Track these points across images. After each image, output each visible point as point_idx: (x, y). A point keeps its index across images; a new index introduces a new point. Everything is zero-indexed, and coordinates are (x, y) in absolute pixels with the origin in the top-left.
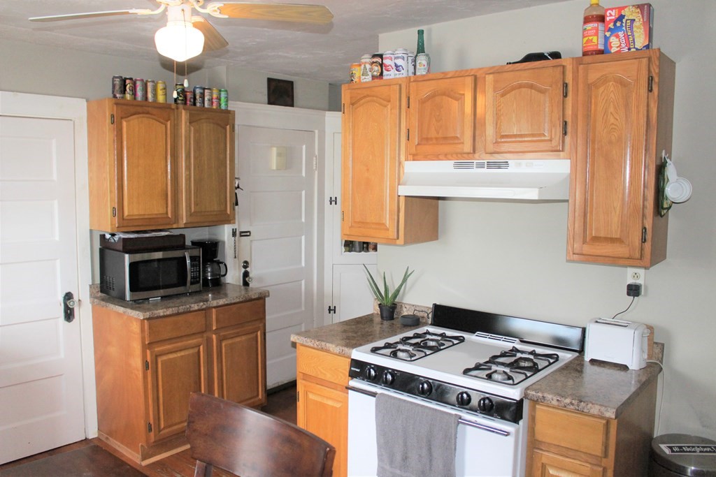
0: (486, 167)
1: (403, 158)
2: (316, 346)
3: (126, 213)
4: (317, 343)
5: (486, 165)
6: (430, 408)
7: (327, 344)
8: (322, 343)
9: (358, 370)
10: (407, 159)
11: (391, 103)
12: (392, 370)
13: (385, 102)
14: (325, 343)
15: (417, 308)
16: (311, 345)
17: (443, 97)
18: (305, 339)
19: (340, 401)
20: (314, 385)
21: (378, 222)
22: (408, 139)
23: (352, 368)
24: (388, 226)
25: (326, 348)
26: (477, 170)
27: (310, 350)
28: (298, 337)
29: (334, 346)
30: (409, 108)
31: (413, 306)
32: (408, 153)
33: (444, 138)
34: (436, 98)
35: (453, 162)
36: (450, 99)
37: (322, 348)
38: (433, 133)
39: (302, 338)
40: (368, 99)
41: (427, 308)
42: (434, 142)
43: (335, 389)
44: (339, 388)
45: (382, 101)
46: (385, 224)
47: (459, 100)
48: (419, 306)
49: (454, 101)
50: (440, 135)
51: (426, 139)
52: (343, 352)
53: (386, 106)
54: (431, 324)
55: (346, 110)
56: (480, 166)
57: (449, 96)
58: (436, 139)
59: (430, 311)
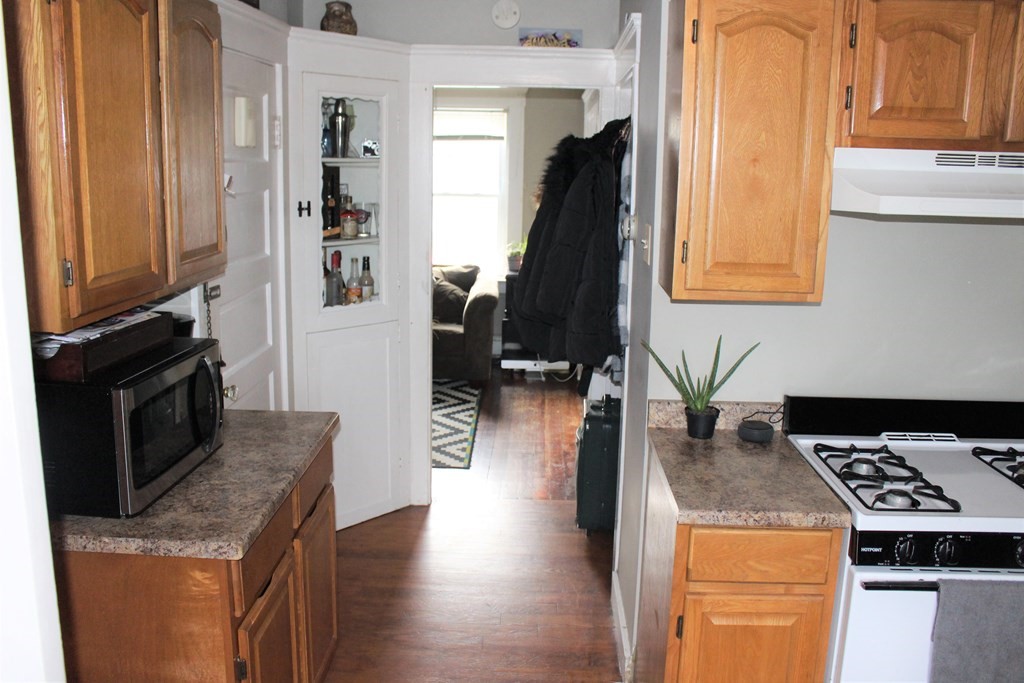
0: (997, 164)
1: (830, 141)
2: (751, 522)
4: (756, 517)
5: (997, 161)
7: (782, 514)
8: (768, 514)
9: (880, 550)
10: (839, 144)
11: (815, 32)
12: (956, 535)
13: (801, 30)
14: (775, 514)
15: (748, 408)
16: (740, 523)
17: (933, 34)
18: (720, 515)
19: (796, 614)
20: (734, 597)
21: (774, 262)
22: (848, 106)
23: (863, 550)
24: (800, 268)
25: (779, 523)
26: (979, 170)
27: (725, 532)
28: (701, 514)
29: (801, 515)
30: (852, 46)
31: (738, 404)
32: (845, 133)
33: (928, 110)
34: (919, 35)
35: (935, 153)
36: (945, 39)
37: (769, 525)
38: (906, 99)
39: (712, 513)
40: (758, 17)
41: (766, 404)
42: (904, 115)
43: (785, 594)
44: (798, 589)
45: (793, 26)
46: (789, 266)
47: (962, 42)
48: (749, 403)
49: (951, 42)
50: (921, 103)
51: (889, 110)
52: (825, 523)
53: (803, 37)
54: (787, 432)
55: (704, 35)
56: (990, 162)
57: (943, 32)
58: (911, 109)
59: (774, 410)
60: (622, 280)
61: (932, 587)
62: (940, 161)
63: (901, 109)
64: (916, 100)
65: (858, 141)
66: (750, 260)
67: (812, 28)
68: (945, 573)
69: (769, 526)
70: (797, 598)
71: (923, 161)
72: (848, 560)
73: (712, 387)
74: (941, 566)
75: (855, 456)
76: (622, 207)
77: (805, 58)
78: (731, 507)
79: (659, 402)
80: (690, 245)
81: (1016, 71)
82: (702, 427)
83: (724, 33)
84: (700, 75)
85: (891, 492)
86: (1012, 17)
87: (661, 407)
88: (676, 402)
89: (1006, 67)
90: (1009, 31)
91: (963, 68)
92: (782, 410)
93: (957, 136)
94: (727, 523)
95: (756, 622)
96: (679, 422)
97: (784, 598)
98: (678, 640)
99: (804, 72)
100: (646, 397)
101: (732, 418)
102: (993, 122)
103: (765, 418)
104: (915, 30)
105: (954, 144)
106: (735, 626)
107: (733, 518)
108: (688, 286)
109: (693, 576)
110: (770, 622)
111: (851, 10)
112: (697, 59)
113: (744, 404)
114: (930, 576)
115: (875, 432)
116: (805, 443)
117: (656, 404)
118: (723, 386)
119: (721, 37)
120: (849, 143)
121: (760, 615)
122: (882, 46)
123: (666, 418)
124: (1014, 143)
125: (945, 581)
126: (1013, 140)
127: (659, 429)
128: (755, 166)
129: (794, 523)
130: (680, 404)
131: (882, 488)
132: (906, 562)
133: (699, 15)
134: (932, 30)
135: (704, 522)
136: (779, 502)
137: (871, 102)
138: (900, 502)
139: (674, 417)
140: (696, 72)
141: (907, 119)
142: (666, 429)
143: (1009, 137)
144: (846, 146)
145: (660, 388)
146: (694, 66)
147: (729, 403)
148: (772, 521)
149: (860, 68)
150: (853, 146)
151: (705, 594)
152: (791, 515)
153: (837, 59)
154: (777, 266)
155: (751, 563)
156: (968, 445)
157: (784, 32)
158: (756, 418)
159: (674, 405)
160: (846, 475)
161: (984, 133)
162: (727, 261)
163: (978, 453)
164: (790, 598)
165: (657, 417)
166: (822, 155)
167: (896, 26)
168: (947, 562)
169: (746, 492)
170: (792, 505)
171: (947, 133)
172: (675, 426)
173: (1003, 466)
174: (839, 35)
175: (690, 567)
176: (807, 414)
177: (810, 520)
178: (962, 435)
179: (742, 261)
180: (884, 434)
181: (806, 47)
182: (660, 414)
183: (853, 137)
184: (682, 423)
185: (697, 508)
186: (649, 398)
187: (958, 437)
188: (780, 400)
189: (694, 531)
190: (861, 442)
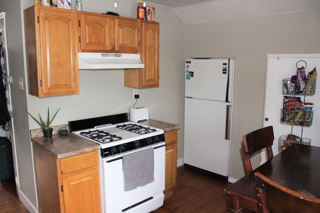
0: (114, 56)
1: (77, 51)
2: (77, 153)
4: (78, 152)
6: (139, 151)
7: (84, 149)
8: (80, 150)
9: (108, 152)
10: (79, 52)
11: (71, 22)
12: (123, 144)
13: (67, 21)
14: (82, 150)
15: (59, 127)
16: (74, 154)
17: (98, 24)
18: (69, 154)
19: (91, 175)
20: (74, 176)
21: (66, 84)
22: (80, 42)
23: (105, 153)
24: (73, 85)
25: (84, 152)
26: (110, 57)
27: (70, 158)
28: (64, 154)
29: (88, 148)
30: (80, 26)
31: (56, 126)
32: (80, 49)
33: (99, 43)
34: (95, 24)
35: (101, 54)
36: (101, 26)
38: (93, 40)
39: (66, 153)
40: (56, 17)
41: (64, 125)
42: (93, 44)
43: (87, 171)
44: (90, 169)
45: (65, 20)
46: (70, 85)
47: (104, 27)
48: (59, 126)
49: (102, 27)
50: (97, 41)
51: (90, 43)
52: (94, 149)
53: (68, 23)
54: (71, 131)
55: (41, 21)
56: (112, 56)
57: (100, 24)
58: (95, 43)
59: (66, 126)
60: (7, 97)
61: (121, 158)
62: (102, 55)
63: (92, 43)
64: (96, 40)
65: (83, 51)
66: (60, 84)
67: (70, 21)
69: (81, 153)
70: (91, 171)
71: (98, 56)
72: (101, 157)
73: (49, 123)
74: (122, 153)
75: (92, 133)
76: (3, 74)
77: (69, 28)
78: (70, 151)
79: (34, 130)
80: (43, 81)
81: (116, 34)
82: (48, 135)
83: (46, 20)
84: (41, 32)
85: (106, 139)
86: (113, 22)
87: (34, 131)
88: (39, 129)
89: (113, 33)
90: (113, 25)
91: (105, 33)
92: (68, 125)
93: (106, 50)
94: (71, 155)
95: (82, 180)
96: (40, 135)
97: (87, 172)
98: (62, 192)
99: (69, 33)
100: (29, 129)
101: (55, 130)
102: (112, 46)
103: (64, 129)
104: (94, 23)
105: (105, 51)
106: (76, 183)
107: (72, 154)
108: (44, 93)
109: (64, 173)
110: (85, 179)
111: (78, 17)
112: (40, 27)
113: (58, 126)
114: (120, 156)
115: (93, 127)
116: (78, 133)
117: (33, 131)
118: (53, 121)
119: (46, 22)
120: (81, 51)
121: (82, 178)
122: (87, 27)
123: (36, 134)
124: (118, 51)
125: (124, 156)
126: (117, 50)
127: (35, 138)
128: (58, 58)
129: (87, 151)
130: (40, 129)
131: (103, 138)
132: (115, 153)
133: (39, 15)
134: (98, 23)
135: (65, 157)
136: (81, 147)
137: (86, 40)
138: (108, 140)
139: (39, 133)
140: (40, 32)
141: (94, 45)
142: (37, 137)
143: (116, 50)
144: (80, 52)
145: (33, 126)
146: (39, 29)
147: (54, 126)
148: (82, 152)
149: (82, 32)
150: (82, 52)
151: (67, 177)
152: (86, 149)
153: (76, 29)
154: (67, 85)
155: (78, 165)
156: (115, 126)
157: (63, 21)
158: (62, 129)
159: (38, 130)
160: (93, 138)
161: (111, 49)
162: (53, 85)
163: (118, 127)
164: (89, 171)
165: (34, 135)
166: (75, 55)
167: (90, 22)
168: (123, 151)
169: (71, 147)
170: (85, 147)
171: (103, 49)
172: (39, 136)
173: (124, 128)
174: (76, 24)
175: (62, 170)
176: (75, 125)
177: (91, 149)
178: (113, 124)
179: (58, 84)
180: (95, 127)
181: (69, 26)
182: (35, 133)
183: (82, 50)
184: (41, 135)
185: (61, 153)
186: (30, 129)
187: (112, 124)
188: (67, 123)
189: (62, 160)
190: (92, 130)
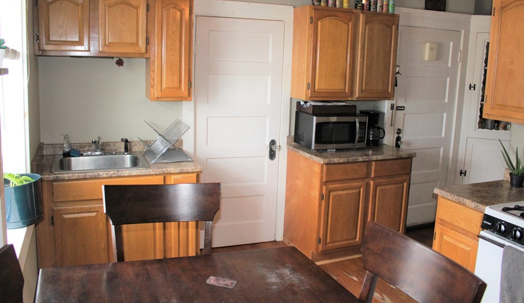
2: (454, 200)
3: (317, 88)
7: (464, 200)
8: (460, 198)
9: (490, 224)
19: (470, 246)
23: (486, 223)
27: (447, 201)
37: (460, 202)
52: (478, 208)
61: (502, 246)
68: (518, 246)
129: (468, 204)
132: (500, 233)
152: (467, 201)
164: (468, 238)
177: (473, 205)
